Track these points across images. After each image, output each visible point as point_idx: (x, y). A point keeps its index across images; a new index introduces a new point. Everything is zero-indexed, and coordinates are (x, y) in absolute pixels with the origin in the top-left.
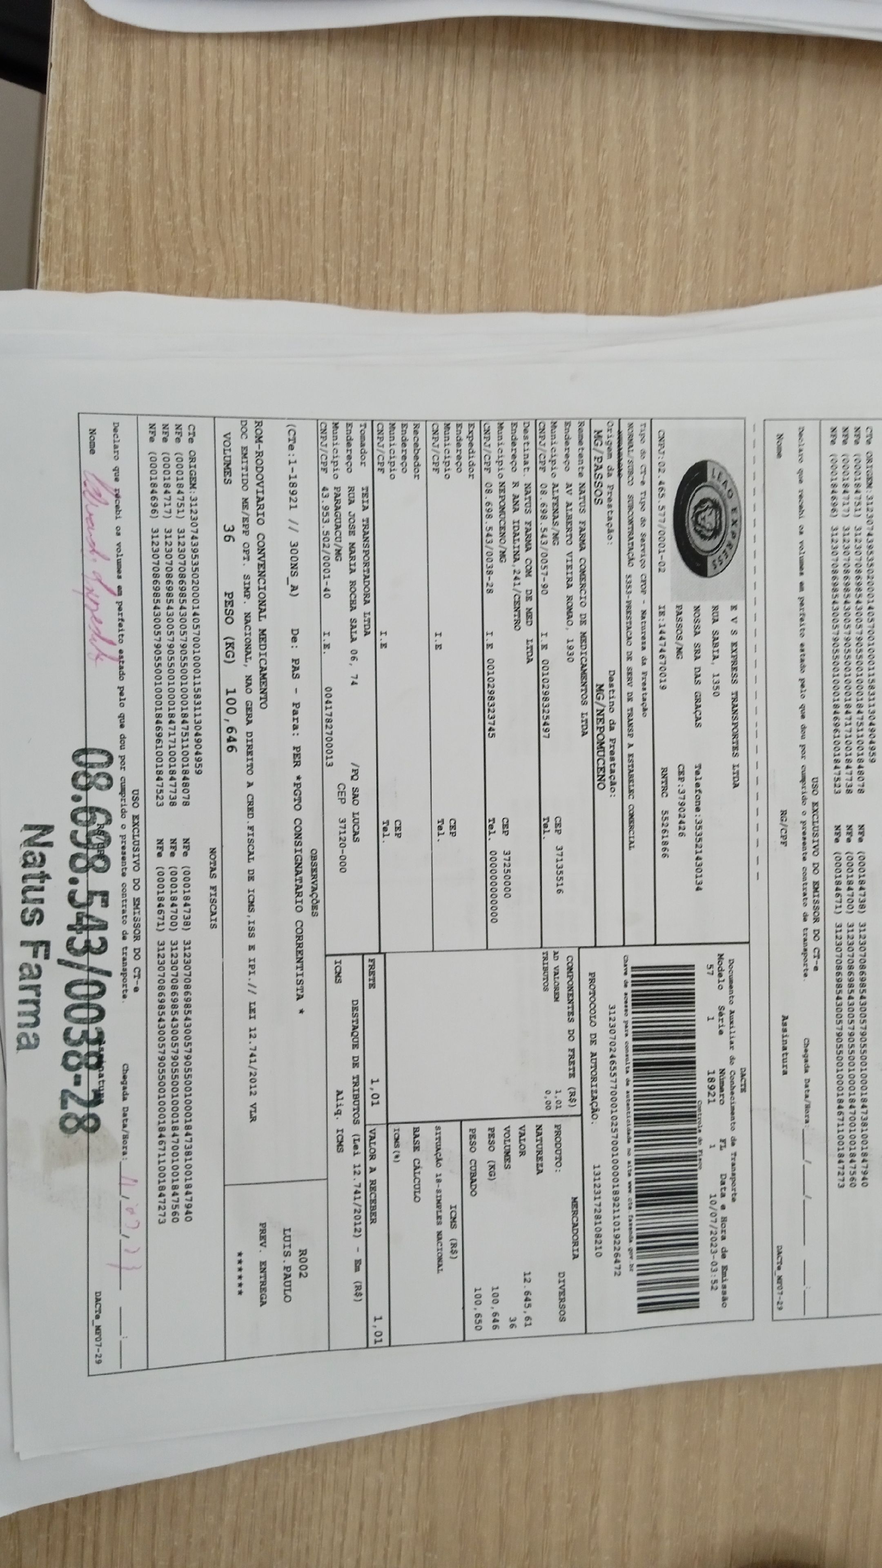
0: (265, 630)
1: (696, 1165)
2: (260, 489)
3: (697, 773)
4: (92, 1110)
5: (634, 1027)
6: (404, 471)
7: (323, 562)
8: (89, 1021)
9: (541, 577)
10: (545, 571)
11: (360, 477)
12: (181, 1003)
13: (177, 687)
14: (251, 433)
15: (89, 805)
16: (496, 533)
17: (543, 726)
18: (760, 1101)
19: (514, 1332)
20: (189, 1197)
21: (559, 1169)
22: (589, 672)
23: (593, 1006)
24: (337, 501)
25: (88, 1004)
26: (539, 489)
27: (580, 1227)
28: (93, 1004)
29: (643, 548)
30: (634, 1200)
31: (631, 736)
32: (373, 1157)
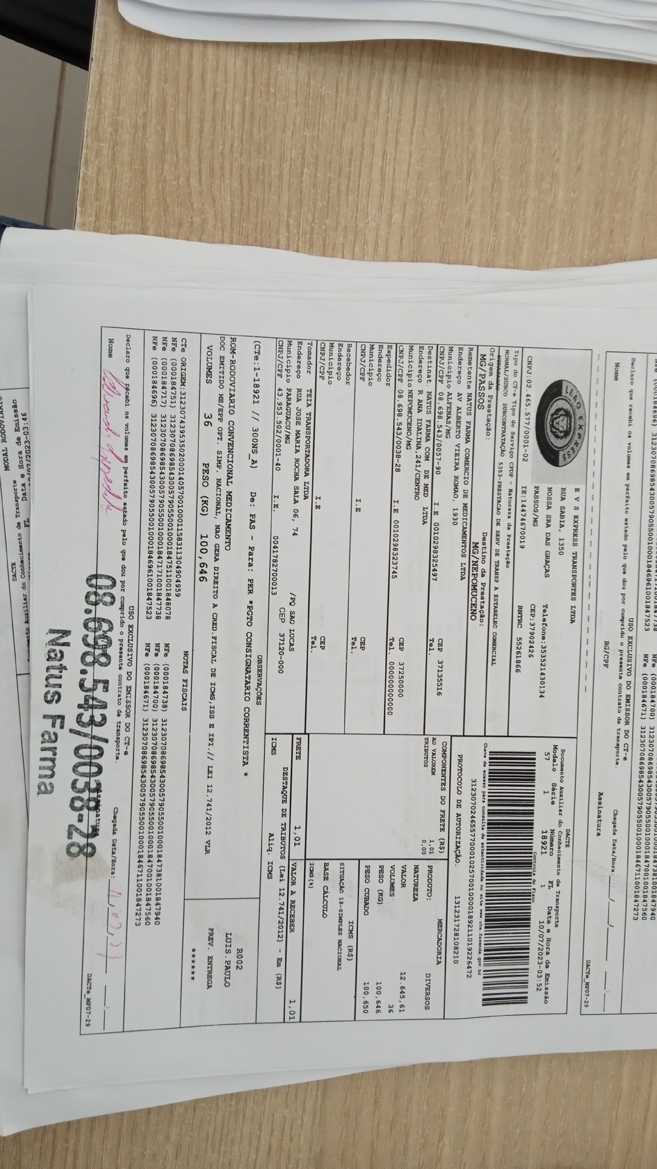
0: (231, 492)
1: (530, 899)
2: (232, 388)
3: (544, 611)
4: (91, 841)
5: (489, 796)
6: (339, 379)
7: (276, 443)
8: (90, 775)
9: (436, 461)
10: (439, 457)
11: (306, 382)
12: (158, 765)
13: (165, 532)
14: (228, 346)
15: (97, 616)
16: (404, 427)
17: (432, 572)
18: (580, 854)
19: (391, 1016)
20: (158, 907)
21: (429, 898)
22: (468, 533)
23: (460, 779)
24: (289, 399)
25: (91, 762)
26: (438, 396)
27: (443, 941)
28: (94, 763)
29: (512, 443)
30: (484, 923)
31: (497, 581)
32: (294, 883)
